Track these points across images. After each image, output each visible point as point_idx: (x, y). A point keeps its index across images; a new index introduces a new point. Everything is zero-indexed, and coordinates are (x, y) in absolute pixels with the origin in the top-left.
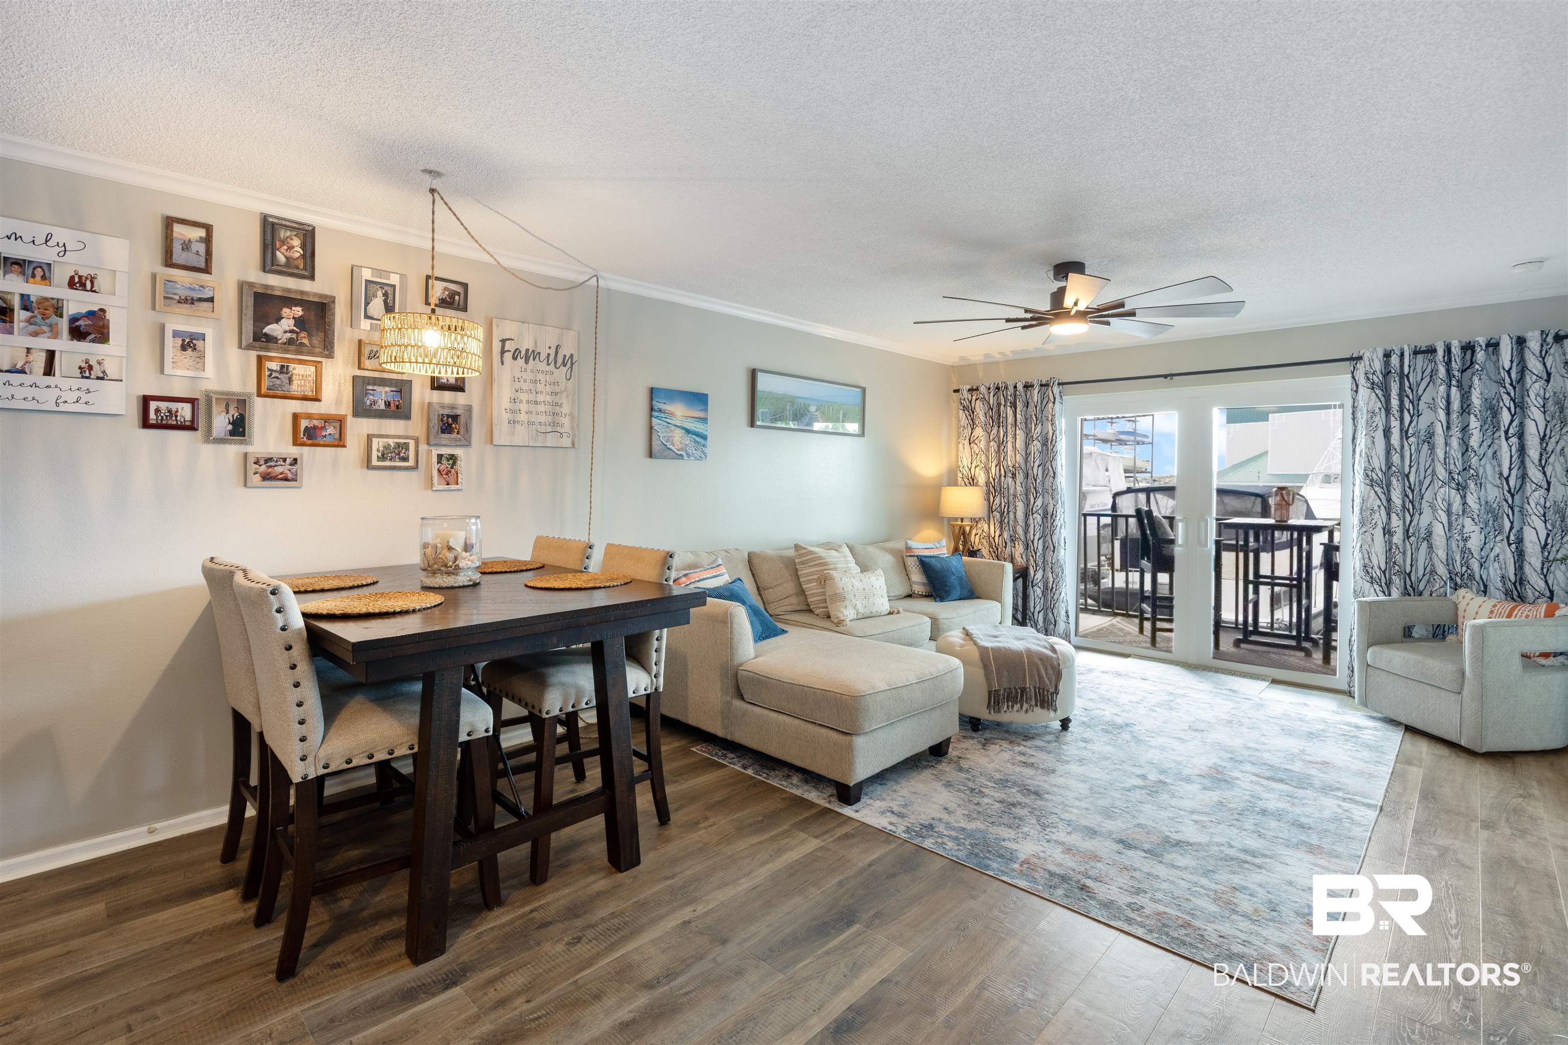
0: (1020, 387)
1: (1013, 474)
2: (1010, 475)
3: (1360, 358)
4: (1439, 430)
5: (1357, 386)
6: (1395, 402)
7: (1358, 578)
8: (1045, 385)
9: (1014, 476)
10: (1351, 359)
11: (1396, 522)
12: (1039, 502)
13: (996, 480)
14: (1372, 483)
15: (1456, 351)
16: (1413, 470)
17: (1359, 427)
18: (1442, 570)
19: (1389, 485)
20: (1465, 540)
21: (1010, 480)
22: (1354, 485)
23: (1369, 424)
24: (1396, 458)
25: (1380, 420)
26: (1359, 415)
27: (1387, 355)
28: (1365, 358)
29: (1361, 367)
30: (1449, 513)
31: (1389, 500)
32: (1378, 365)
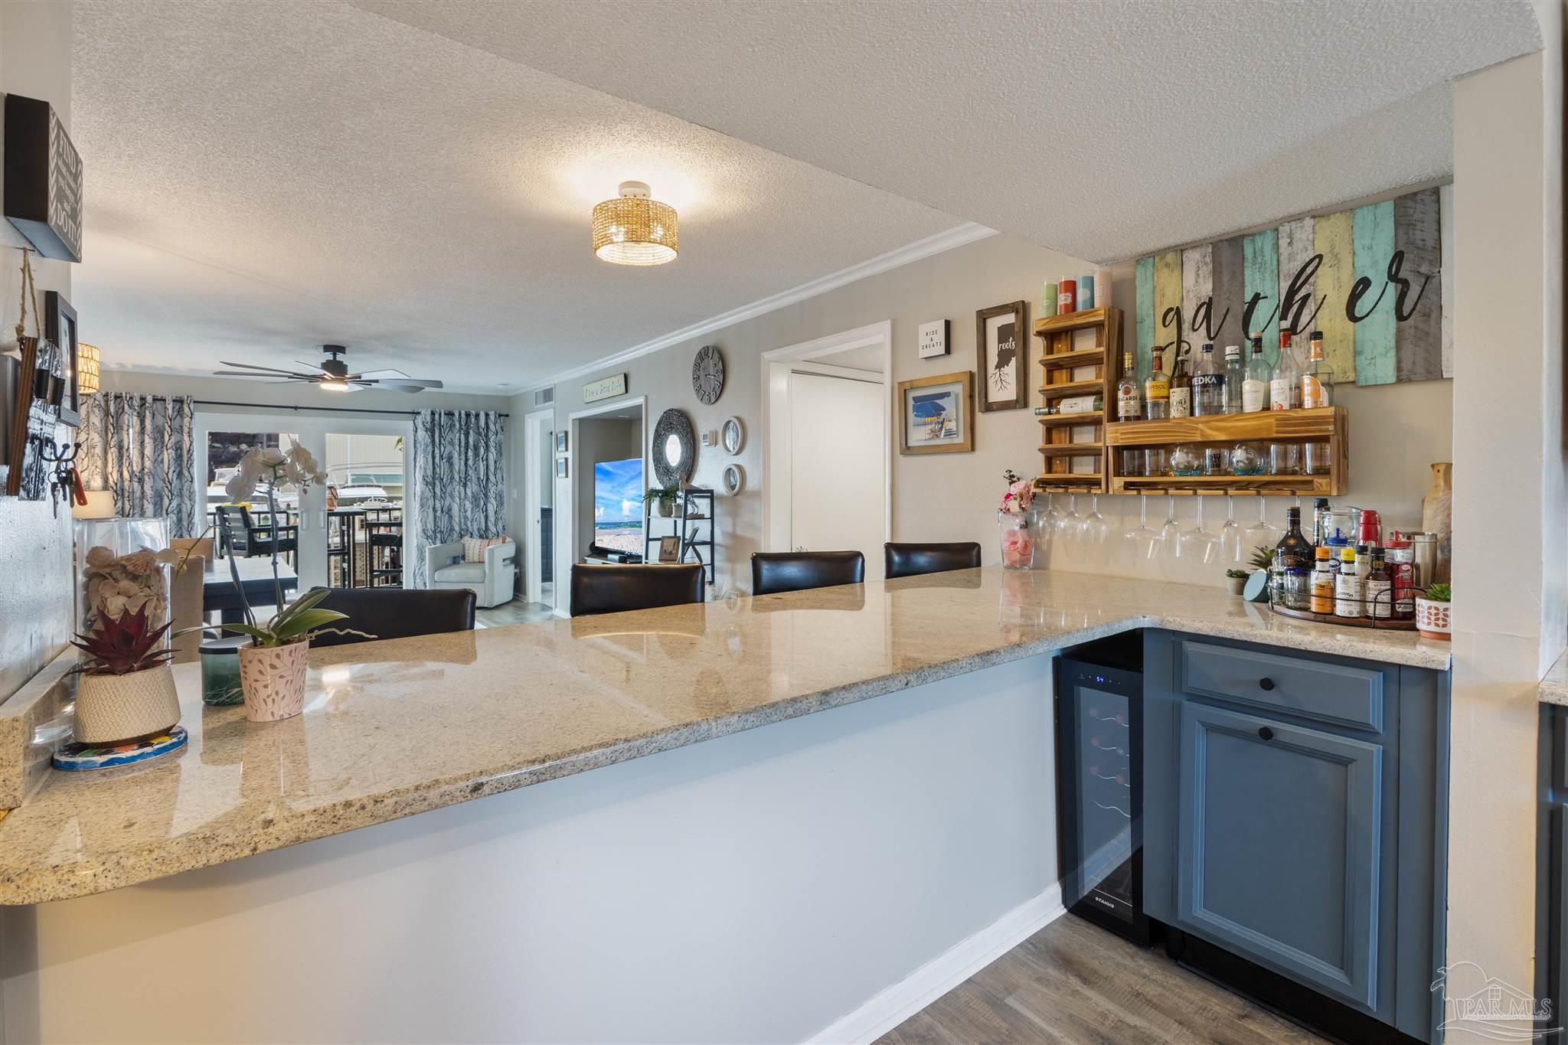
0: (149, 399)
1: (139, 479)
2: (136, 480)
3: (419, 413)
4: (456, 455)
5: (416, 428)
6: (437, 440)
7: (419, 537)
8: (179, 401)
9: (141, 481)
10: (413, 413)
11: (438, 505)
12: (174, 504)
13: (118, 485)
14: (427, 484)
15: (463, 416)
16: (445, 476)
17: (419, 452)
18: (457, 528)
19: (434, 484)
20: (466, 512)
21: (136, 484)
22: (415, 485)
23: (425, 451)
24: (438, 470)
25: (430, 449)
26: (418, 445)
27: (433, 414)
28: (422, 413)
29: (419, 420)
30: (460, 499)
31: (435, 493)
32: (429, 419)
